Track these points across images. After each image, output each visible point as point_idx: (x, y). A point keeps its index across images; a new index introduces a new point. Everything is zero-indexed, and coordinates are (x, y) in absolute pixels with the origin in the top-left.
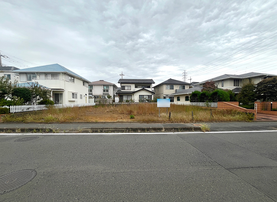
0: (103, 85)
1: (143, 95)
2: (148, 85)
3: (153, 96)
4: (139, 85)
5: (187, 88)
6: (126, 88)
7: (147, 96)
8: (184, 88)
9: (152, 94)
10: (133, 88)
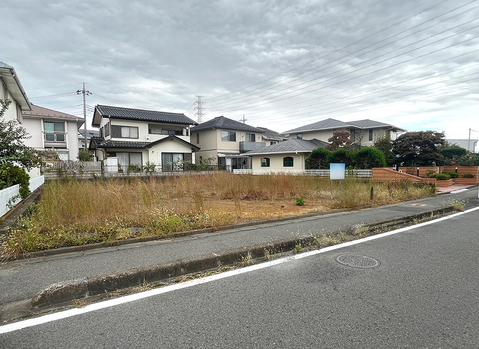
0: (43, 119)
1: (172, 154)
2: (177, 127)
3: (194, 154)
4: (157, 127)
5: (258, 139)
6: (125, 132)
7: (181, 157)
8: (253, 140)
9: (192, 152)
10: (144, 135)
